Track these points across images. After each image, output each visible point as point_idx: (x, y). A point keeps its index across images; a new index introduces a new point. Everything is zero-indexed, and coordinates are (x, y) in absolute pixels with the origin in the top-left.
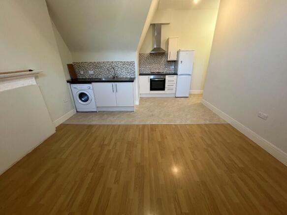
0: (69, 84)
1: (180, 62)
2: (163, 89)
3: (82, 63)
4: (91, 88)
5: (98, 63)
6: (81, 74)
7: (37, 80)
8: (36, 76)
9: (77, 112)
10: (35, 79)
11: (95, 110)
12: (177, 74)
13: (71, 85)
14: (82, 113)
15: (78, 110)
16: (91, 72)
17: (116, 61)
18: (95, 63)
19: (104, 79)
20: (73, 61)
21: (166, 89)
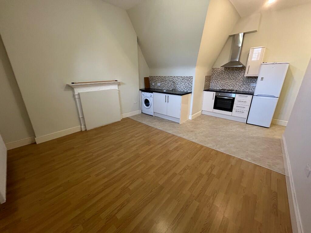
0: (140, 91)
1: (259, 79)
2: (231, 110)
3: (154, 76)
4: (152, 97)
5: (165, 77)
6: (153, 85)
7: (119, 86)
8: (119, 84)
9: (142, 113)
10: (118, 86)
11: (152, 114)
12: (252, 94)
13: (142, 92)
14: (145, 115)
15: (143, 112)
16: (159, 84)
17: (178, 76)
18: (162, 77)
19: (165, 91)
20: (149, 75)
21: (233, 110)
